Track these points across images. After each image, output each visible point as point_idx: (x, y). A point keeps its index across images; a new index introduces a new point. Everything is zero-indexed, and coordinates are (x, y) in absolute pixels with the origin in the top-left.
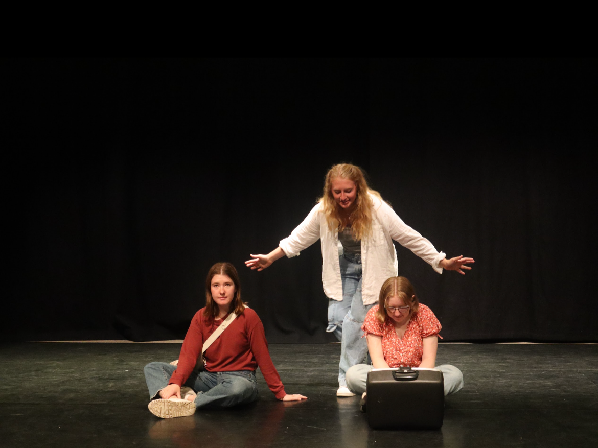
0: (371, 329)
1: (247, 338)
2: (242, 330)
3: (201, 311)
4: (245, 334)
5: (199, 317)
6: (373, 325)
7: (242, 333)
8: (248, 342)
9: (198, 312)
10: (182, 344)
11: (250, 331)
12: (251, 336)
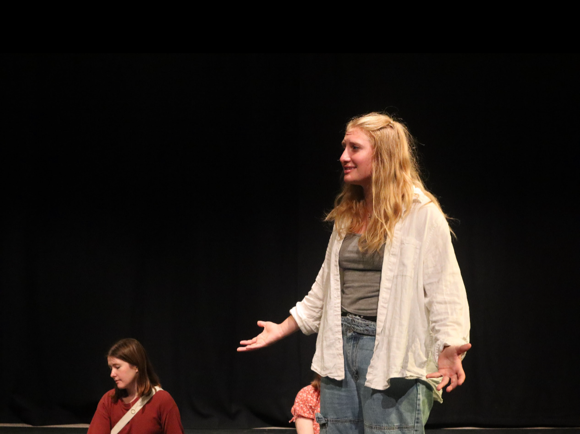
0: (300, 410)
1: (160, 424)
2: (155, 415)
3: (109, 394)
4: (159, 420)
5: (106, 400)
6: (302, 405)
7: (154, 418)
8: (162, 428)
9: (105, 396)
10: (87, 429)
11: (165, 415)
12: (165, 422)
